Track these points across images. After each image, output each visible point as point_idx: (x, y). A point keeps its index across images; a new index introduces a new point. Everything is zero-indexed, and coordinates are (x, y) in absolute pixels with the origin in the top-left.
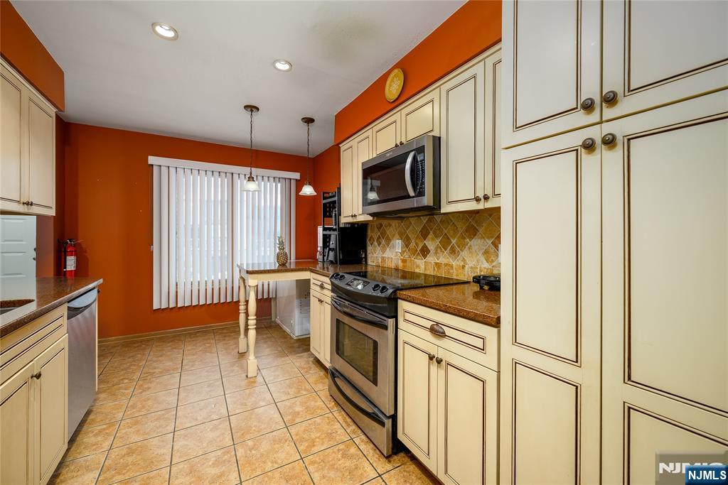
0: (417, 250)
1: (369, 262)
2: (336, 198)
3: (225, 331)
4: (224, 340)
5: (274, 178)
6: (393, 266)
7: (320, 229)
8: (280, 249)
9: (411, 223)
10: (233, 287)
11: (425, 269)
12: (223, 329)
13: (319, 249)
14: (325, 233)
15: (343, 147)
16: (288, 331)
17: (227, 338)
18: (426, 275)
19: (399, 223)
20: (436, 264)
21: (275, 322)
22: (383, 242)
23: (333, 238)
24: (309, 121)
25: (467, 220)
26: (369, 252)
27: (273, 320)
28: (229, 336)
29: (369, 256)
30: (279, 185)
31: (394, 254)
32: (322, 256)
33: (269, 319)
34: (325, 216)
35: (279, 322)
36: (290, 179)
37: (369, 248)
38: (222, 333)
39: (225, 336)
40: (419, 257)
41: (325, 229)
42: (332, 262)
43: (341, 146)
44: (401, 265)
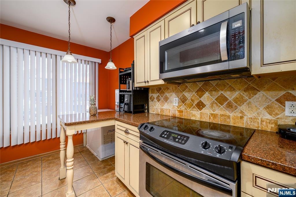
0: (192, 105)
1: (150, 111)
2: (131, 71)
3: (50, 158)
4: (49, 167)
5: (85, 61)
6: (171, 114)
7: (117, 92)
8: (91, 105)
9: (187, 87)
10: (56, 128)
11: (201, 117)
12: (49, 157)
13: (116, 103)
14: (121, 93)
15: (136, 37)
16: (95, 154)
17: (51, 165)
18: (201, 122)
19: (176, 87)
20: (212, 114)
21: (86, 147)
22: (162, 99)
23: (126, 96)
24: (111, 20)
25: (246, 83)
26: (150, 105)
27: (84, 146)
28: (54, 162)
29: (150, 108)
30: (88, 66)
31: (172, 107)
32: (118, 108)
33: (82, 145)
34: (121, 83)
35: (88, 147)
36: (95, 62)
37: (150, 103)
38: (48, 160)
39: (50, 163)
40: (195, 109)
41: (120, 91)
42: (126, 112)
43: (134, 37)
44: (177, 114)
